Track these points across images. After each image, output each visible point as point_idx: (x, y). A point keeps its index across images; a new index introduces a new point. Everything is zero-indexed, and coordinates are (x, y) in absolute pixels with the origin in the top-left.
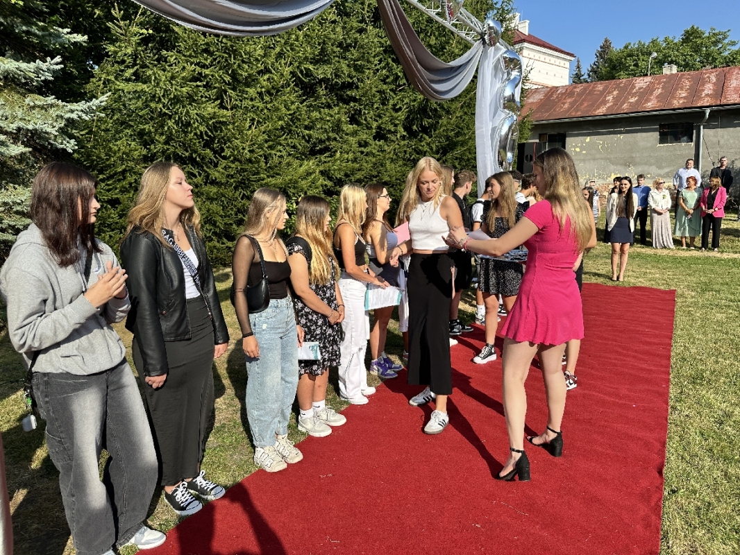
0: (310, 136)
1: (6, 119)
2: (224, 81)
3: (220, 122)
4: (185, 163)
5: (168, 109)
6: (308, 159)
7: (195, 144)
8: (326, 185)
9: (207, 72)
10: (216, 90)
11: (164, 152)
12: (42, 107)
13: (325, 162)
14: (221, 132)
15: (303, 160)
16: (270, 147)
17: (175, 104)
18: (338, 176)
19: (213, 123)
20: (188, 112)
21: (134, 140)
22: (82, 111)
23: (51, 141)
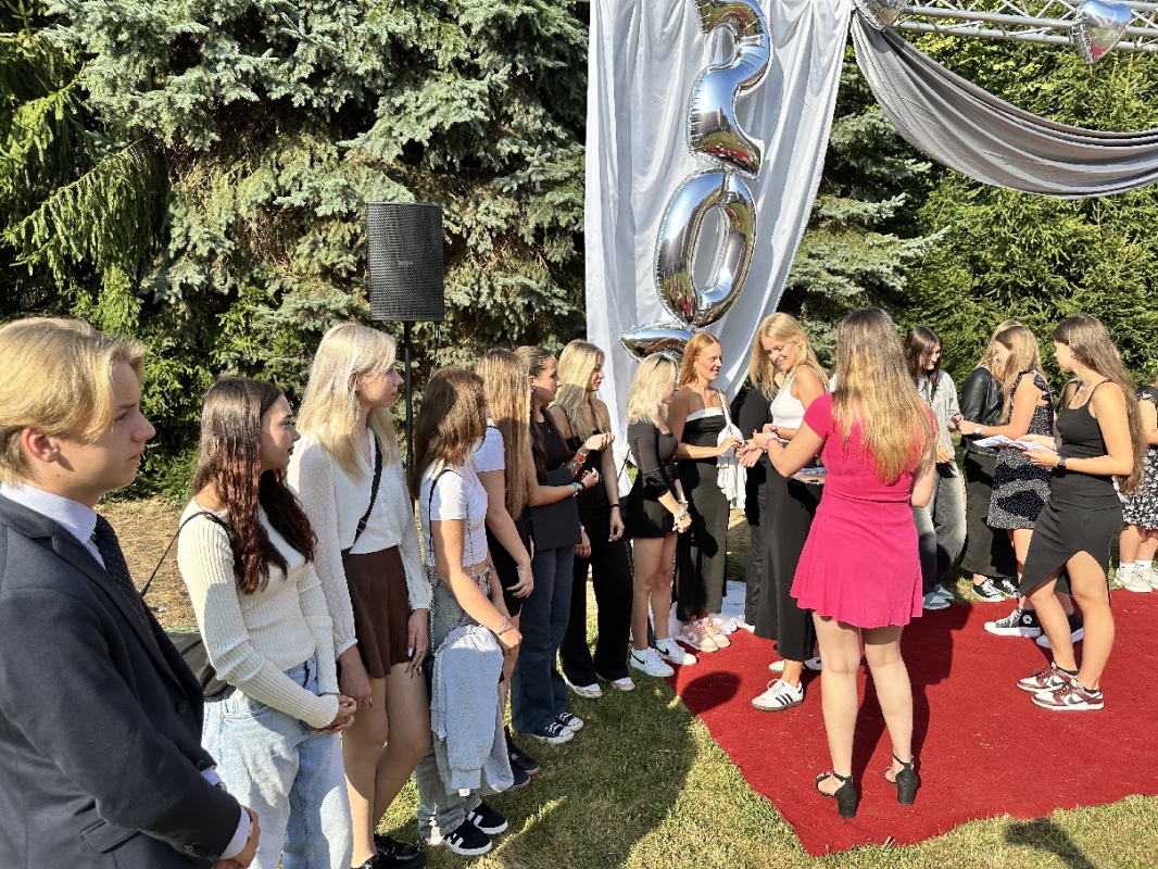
1: (847, 260)
3: (1083, 241)
4: (1026, 294)
5: (1014, 231)
7: (1043, 271)
11: (1000, 282)
12: (880, 246)
14: (1083, 252)
17: (1025, 224)
19: (1073, 242)
20: (1039, 232)
21: (964, 267)
22: (918, 247)
23: (883, 280)
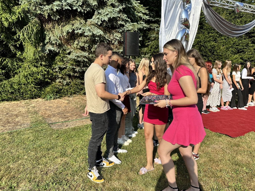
0: (238, 48)
2: (217, 36)
4: (204, 56)
5: (203, 44)
6: (236, 54)
7: (207, 52)
8: (241, 62)
9: (213, 34)
10: (214, 39)
13: (242, 55)
14: (214, 49)
15: (235, 55)
16: (226, 52)
18: (246, 59)
19: (213, 47)
